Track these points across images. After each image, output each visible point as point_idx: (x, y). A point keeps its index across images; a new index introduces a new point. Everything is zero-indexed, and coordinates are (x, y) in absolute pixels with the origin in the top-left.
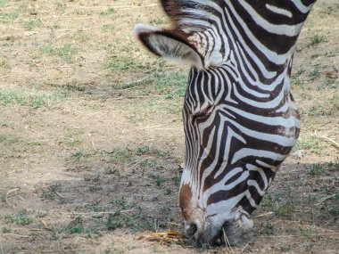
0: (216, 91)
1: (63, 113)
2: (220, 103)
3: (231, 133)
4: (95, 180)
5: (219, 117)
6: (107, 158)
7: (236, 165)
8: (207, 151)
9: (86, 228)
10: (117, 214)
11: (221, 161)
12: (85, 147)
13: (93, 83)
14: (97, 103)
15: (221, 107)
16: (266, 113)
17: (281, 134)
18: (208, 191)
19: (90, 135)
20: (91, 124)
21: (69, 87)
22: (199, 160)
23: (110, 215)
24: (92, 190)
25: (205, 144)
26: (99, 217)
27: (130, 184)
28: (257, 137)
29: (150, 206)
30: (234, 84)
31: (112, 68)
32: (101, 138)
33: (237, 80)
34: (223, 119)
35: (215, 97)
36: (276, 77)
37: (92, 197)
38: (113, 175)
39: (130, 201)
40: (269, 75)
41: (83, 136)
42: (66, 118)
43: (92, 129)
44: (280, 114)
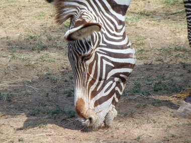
0: (95, 41)
1: (136, 28)
2: (97, 47)
3: (105, 62)
4: (150, 64)
5: (97, 55)
6: (158, 53)
7: (109, 80)
8: (92, 76)
9: (142, 90)
10: (160, 83)
11: (100, 79)
12: (146, 46)
13: (155, 12)
14: (156, 22)
15: (98, 49)
16: (122, 47)
17: (131, 58)
18: (93, 99)
19: (150, 40)
20: (151, 34)
21: (141, 14)
22: (87, 82)
23: (156, 83)
24: (147, 70)
25: (90, 72)
26: (150, 85)
27: (169, 67)
28: (120, 62)
29: (179, 79)
30: (103, 35)
31: (166, 4)
32: (155, 42)
33: (104, 32)
34: (100, 55)
35: (94, 44)
36: (122, 28)
37: (147, 73)
38: (160, 62)
39: (167, 76)
40: (119, 27)
41: (146, 40)
42: (138, 31)
43: (152, 36)
44: (129, 47)
